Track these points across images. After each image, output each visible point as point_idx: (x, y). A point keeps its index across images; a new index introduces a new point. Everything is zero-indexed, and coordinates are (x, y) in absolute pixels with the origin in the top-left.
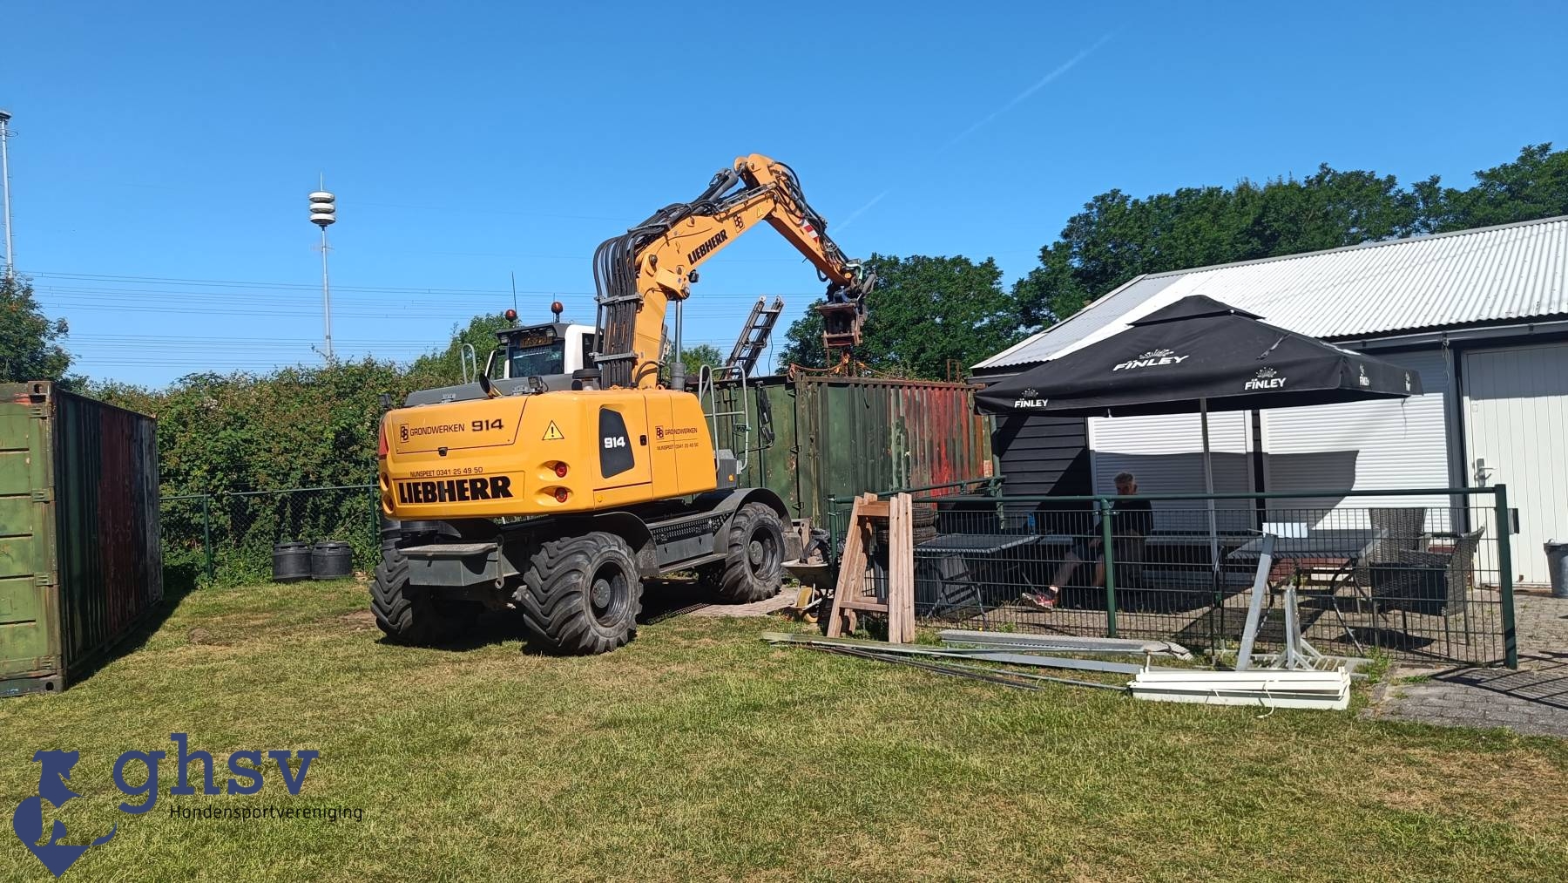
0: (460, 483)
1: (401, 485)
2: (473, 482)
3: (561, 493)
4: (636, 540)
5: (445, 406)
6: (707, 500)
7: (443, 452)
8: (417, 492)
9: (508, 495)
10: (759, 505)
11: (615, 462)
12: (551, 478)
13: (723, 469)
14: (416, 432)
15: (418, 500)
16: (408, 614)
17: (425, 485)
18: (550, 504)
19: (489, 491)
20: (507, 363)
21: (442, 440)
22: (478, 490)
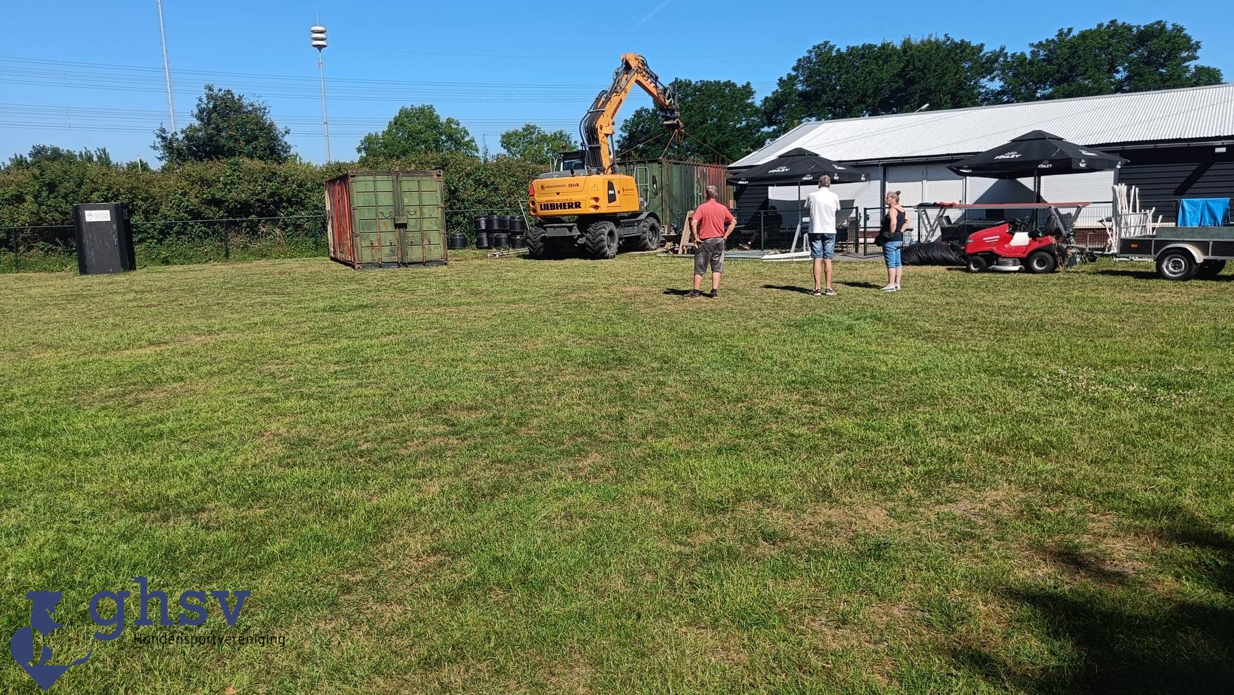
0: (564, 204)
1: (541, 205)
2: (569, 203)
3: (596, 207)
4: (618, 224)
5: (555, 179)
6: (635, 215)
7: (558, 194)
8: (548, 207)
9: (580, 207)
10: (651, 218)
11: (612, 198)
12: (594, 203)
13: (641, 204)
14: (548, 187)
15: (548, 209)
16: (542, 250)
17: (551, 204)
18: (593, 211)
19: (574, 206)
20: (562, 164)
21: (558, 190)
22: (570, 206)
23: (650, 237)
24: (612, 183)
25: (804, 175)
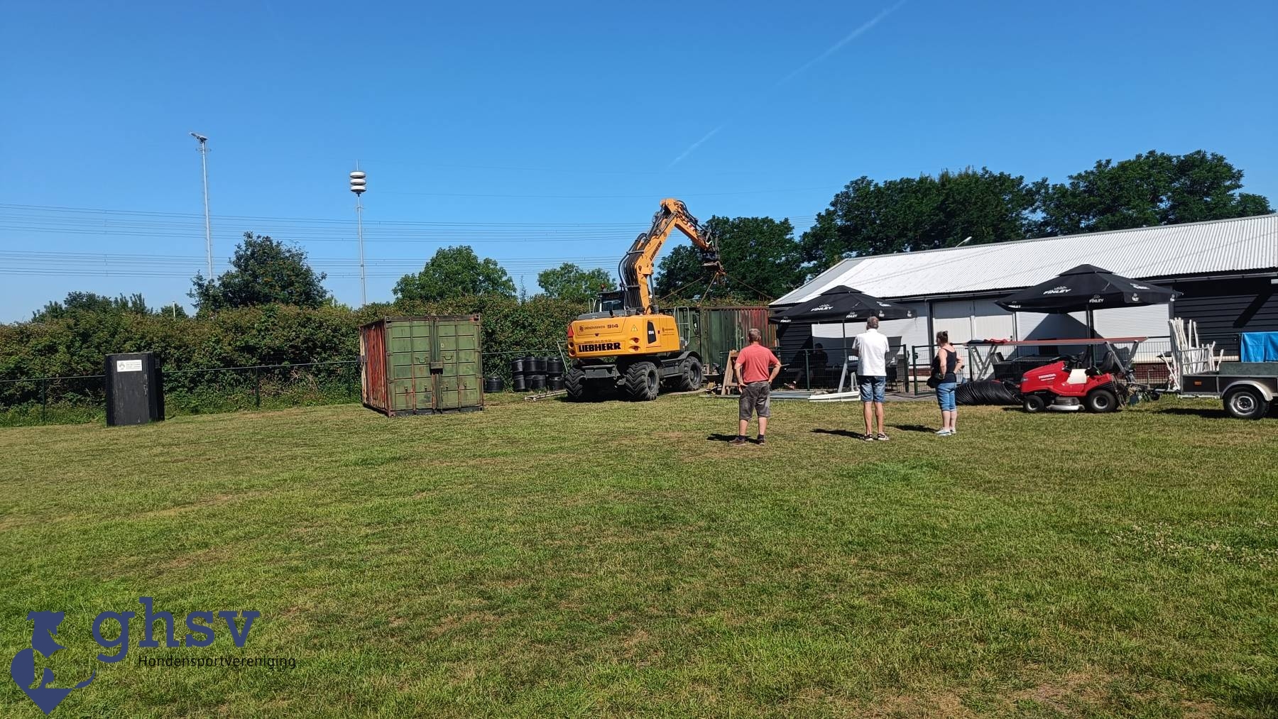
0: (603, 345)
1: (580, 347)
2: (608, 345)
3: (636, 348)
4: (658, 365)
5: (594, 320)
6: (675, 354)
7: (597, 335)
8: (586, 348)
9: (619, 348)
10: (693, 358)
11: (652, 339)
12: (633, 343)
13: (682, 343)
14: (587, 328)
15: (587, 351)
16: (581, 392)
17: (590, 346)
18: (632, 351)
19: (613, 347)
20: (601, 304)
21: (597, 331)
22: (610, 347)
23: (692, 377)
24: (652, 323)
25: (848, 313)
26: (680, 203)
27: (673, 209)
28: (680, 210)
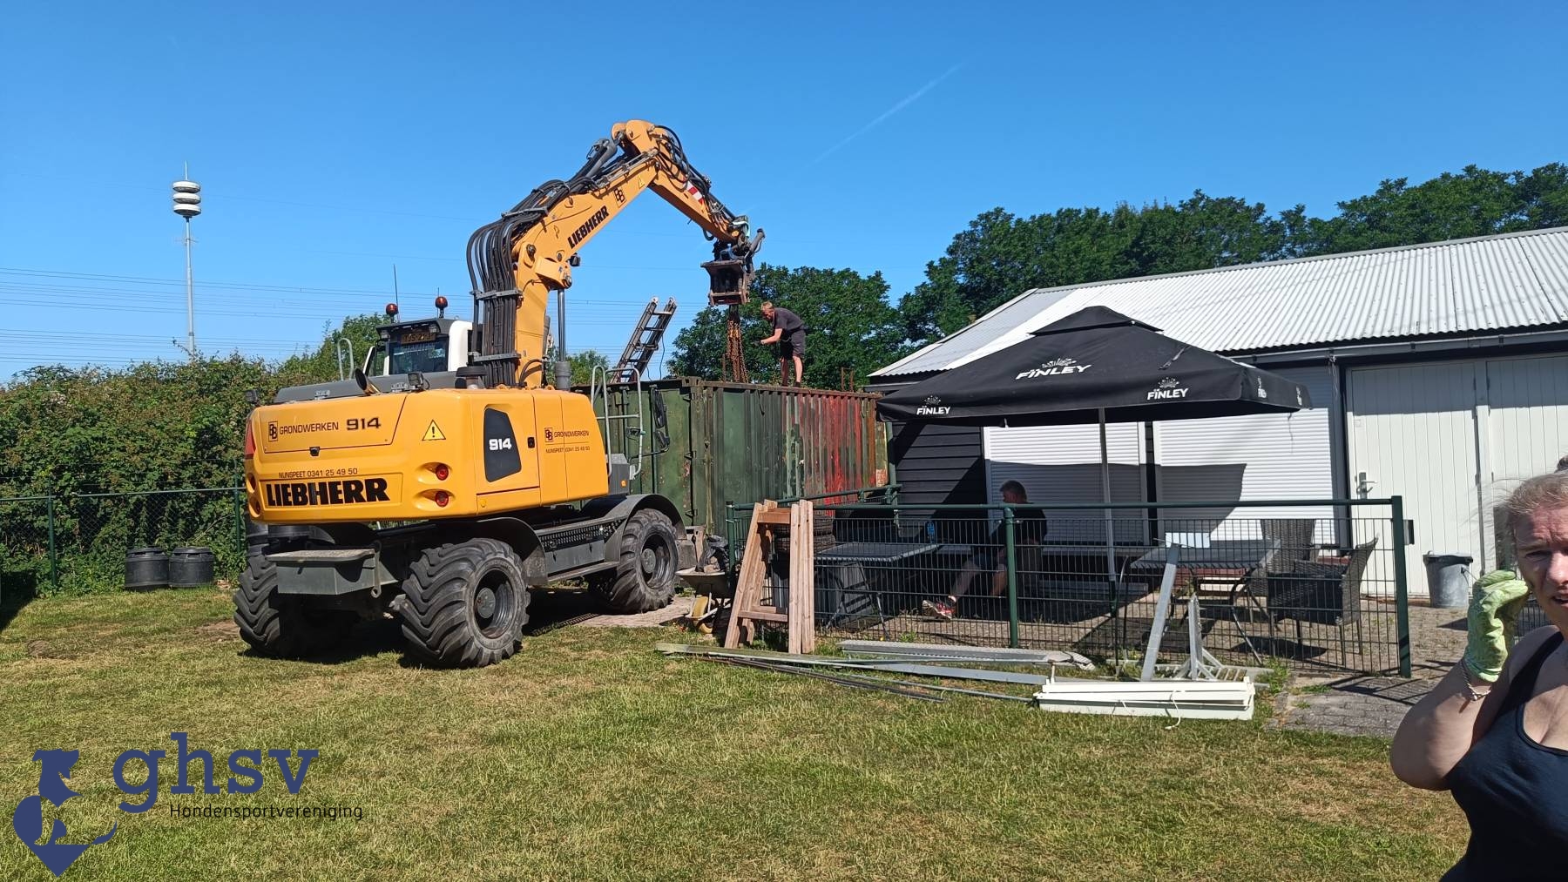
0: (334, 485)
1: (269, 487)
2: (347, 484)
3: (441, 496)
4: (524, 547)
5: (319, 403)
6: (597, 506)
7: (314, 452)
8: (286, 495)
9: (384, 498)
10: (653, 512)
11: (501, 464)
12: (431, 481)
13: (616, 473)
15: (287, 503)
16: (276, 624)
17: (295, 487)
18: (430, 508)
19: (364, 493)
20: (387, 359)
21: (314, 439)
22: (353, 493)
23: (650, 569)
24: (504, 417)
25: (1154, 384)
26: (666, 133)
27: (644, 145)
28: (663, 150)
